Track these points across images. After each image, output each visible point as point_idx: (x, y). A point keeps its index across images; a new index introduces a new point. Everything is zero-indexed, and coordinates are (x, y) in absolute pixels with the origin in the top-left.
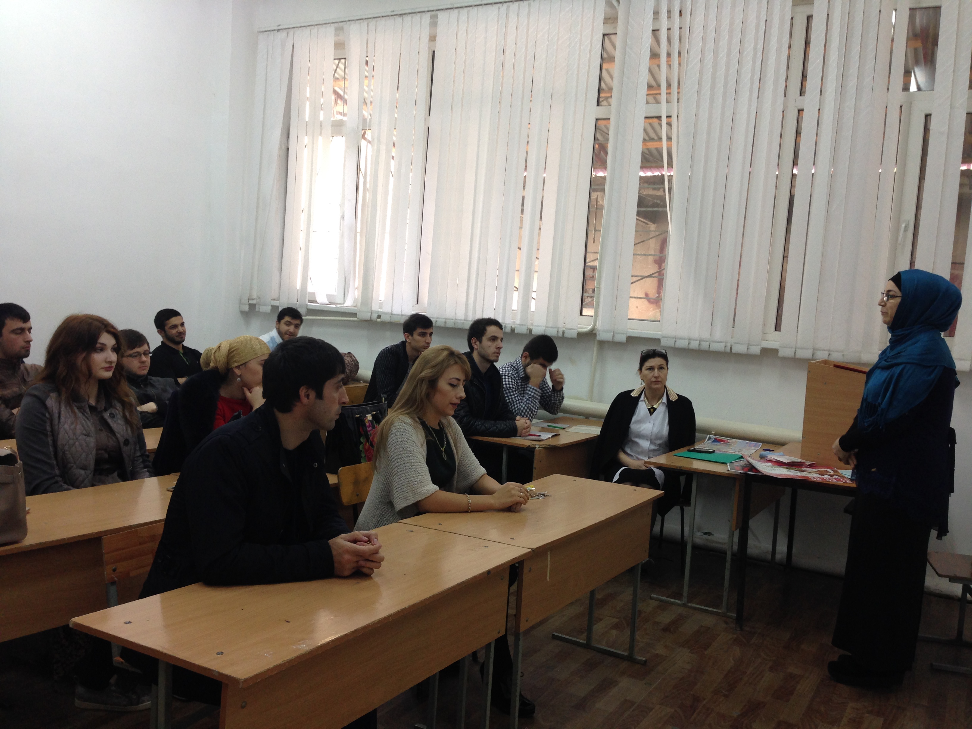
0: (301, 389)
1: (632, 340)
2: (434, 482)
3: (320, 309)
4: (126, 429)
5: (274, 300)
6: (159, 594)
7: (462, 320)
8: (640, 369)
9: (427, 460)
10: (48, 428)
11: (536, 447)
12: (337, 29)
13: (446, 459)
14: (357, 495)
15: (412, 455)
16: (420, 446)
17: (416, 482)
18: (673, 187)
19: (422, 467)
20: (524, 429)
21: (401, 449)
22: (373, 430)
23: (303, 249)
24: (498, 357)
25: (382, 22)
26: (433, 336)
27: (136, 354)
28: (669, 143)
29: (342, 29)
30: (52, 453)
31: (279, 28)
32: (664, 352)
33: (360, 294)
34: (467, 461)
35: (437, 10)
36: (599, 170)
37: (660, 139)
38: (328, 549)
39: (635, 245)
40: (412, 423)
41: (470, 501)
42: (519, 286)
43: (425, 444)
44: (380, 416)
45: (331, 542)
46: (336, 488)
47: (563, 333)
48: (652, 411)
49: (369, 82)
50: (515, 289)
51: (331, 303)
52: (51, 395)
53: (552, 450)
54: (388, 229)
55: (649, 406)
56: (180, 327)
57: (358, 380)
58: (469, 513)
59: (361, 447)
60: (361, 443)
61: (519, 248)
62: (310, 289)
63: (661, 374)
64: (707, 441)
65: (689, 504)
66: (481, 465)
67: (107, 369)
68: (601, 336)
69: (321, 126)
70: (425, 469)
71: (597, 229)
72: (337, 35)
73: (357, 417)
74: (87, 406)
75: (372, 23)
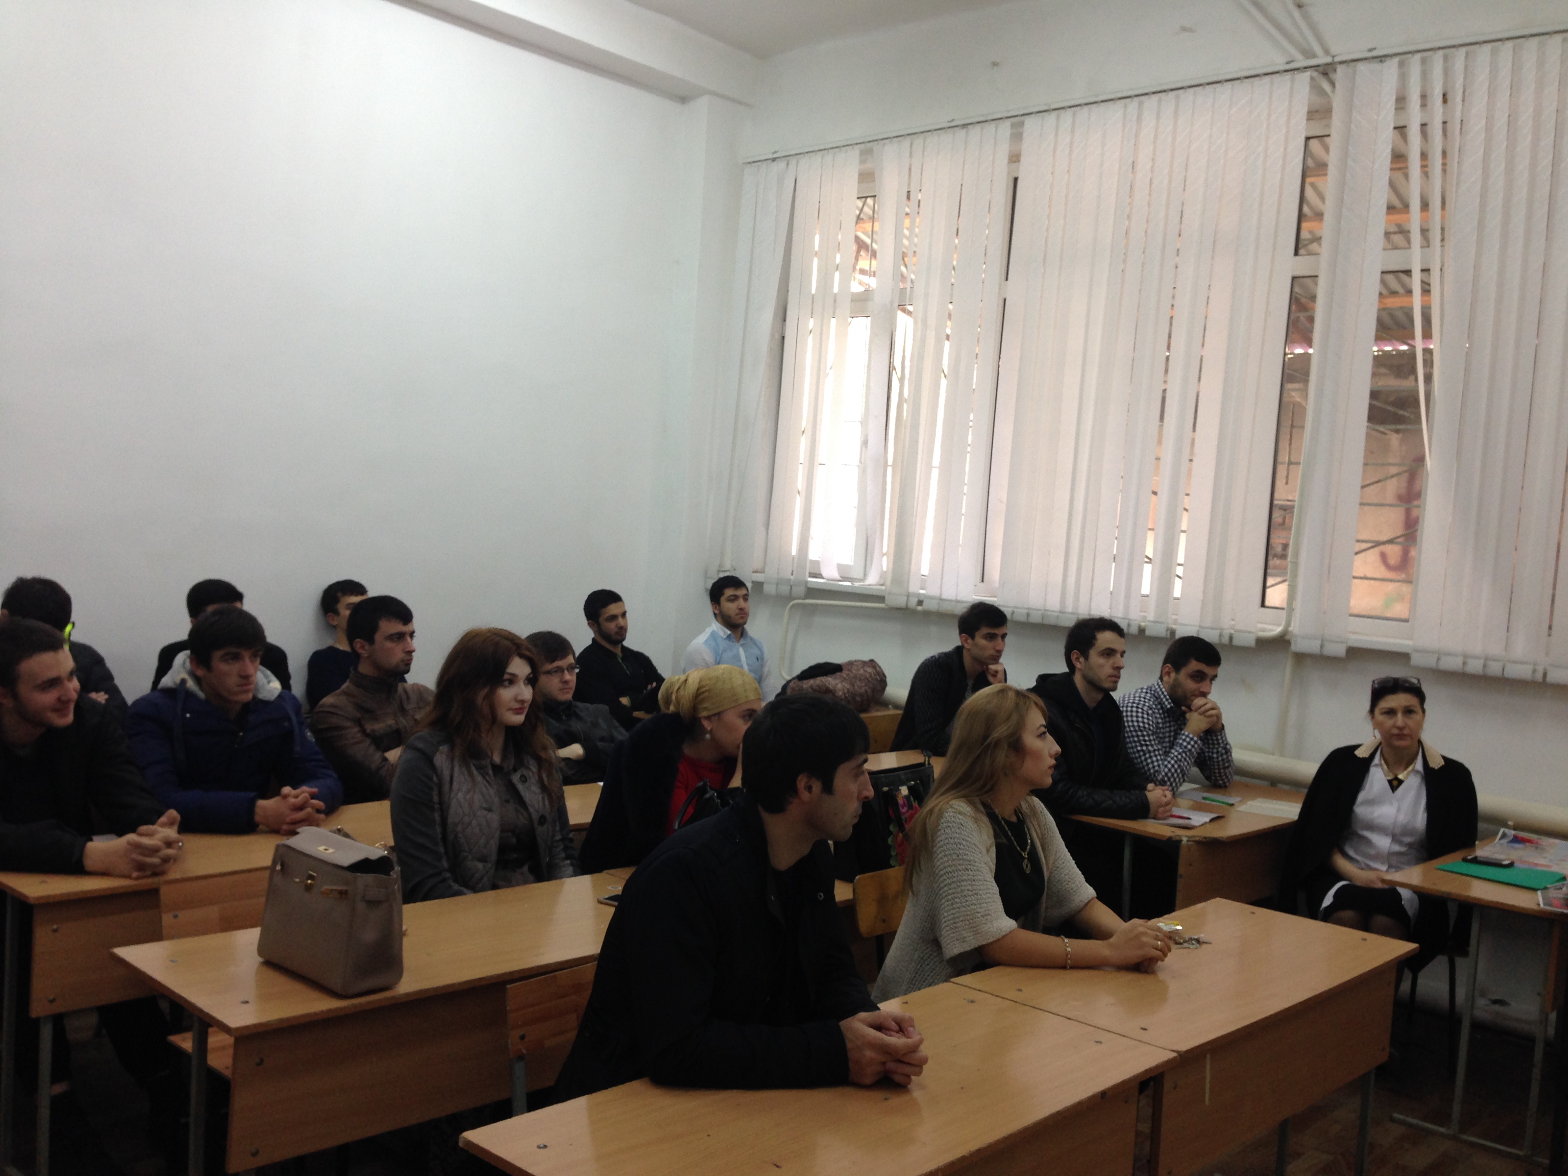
0: (799, 778)
1: (1356, 654)
2: (1010, 912)
3: (828, 588)
4: (543, 799)
5: (756, 572)
6: (586, 1096)
7: (1055, 612)
8: (1372, 711)
9: (996, 873)
10: (436, 799)
11: (1182, 840)
12: (862, 153)
13: (1028, 872)
14: (884, 921)
15: (972, 867)
16: (984, 851)
17: (978, 913)
18: (1434, 389)
19: (988, 889)
20: (1161, 806)
21: (954, 857)
22: (910, 811)
23: (803, 494)
24: (1116, 682)
25: (933, 140)
26: (1007, 639)
27: (556, 669)
28: (1426, 298)
29: (870, 152)
30: (440, 836)
31: (775, 156)
32: (1415, 681)
33: (891, 566)
34: (1063, 875)
35: (1023, 115)
36: (1295, 344)
37: (1409, 292)
38: (839, 1038)
39: (1363, 487)
40: (972, 813)
41: (1069, 949)
42: (1153, 557)
43: (994, 849)
44: (921, 789)
45: (843, 1024)
46: (850, 907)
47: (1231, 638)
48: (1395, 784)
49: (913, 223)
50: (1147, 560)
51: (844, 579)
52: (441, 748)
53: (1211, 846)
54: (936, 460)
55: (1389, 776)
56: (620, 619)
57: (885, 704)
58: (1068, 972)
59: (890, 840)
60: (891, 833)
61: (1155, 493)
62: (813, 555)
63: (1411, 723)
64: (1500, 839)
65: (1464, 953)
66: (1087, 881)
67: (518, 711)
68: (1299, 645)
69: (835, 301)
70: (994, 891)
71: (1293, 460)
72: (862, 162)
73: (885, 790)
74: (490, 766)
75: (919, 141)
